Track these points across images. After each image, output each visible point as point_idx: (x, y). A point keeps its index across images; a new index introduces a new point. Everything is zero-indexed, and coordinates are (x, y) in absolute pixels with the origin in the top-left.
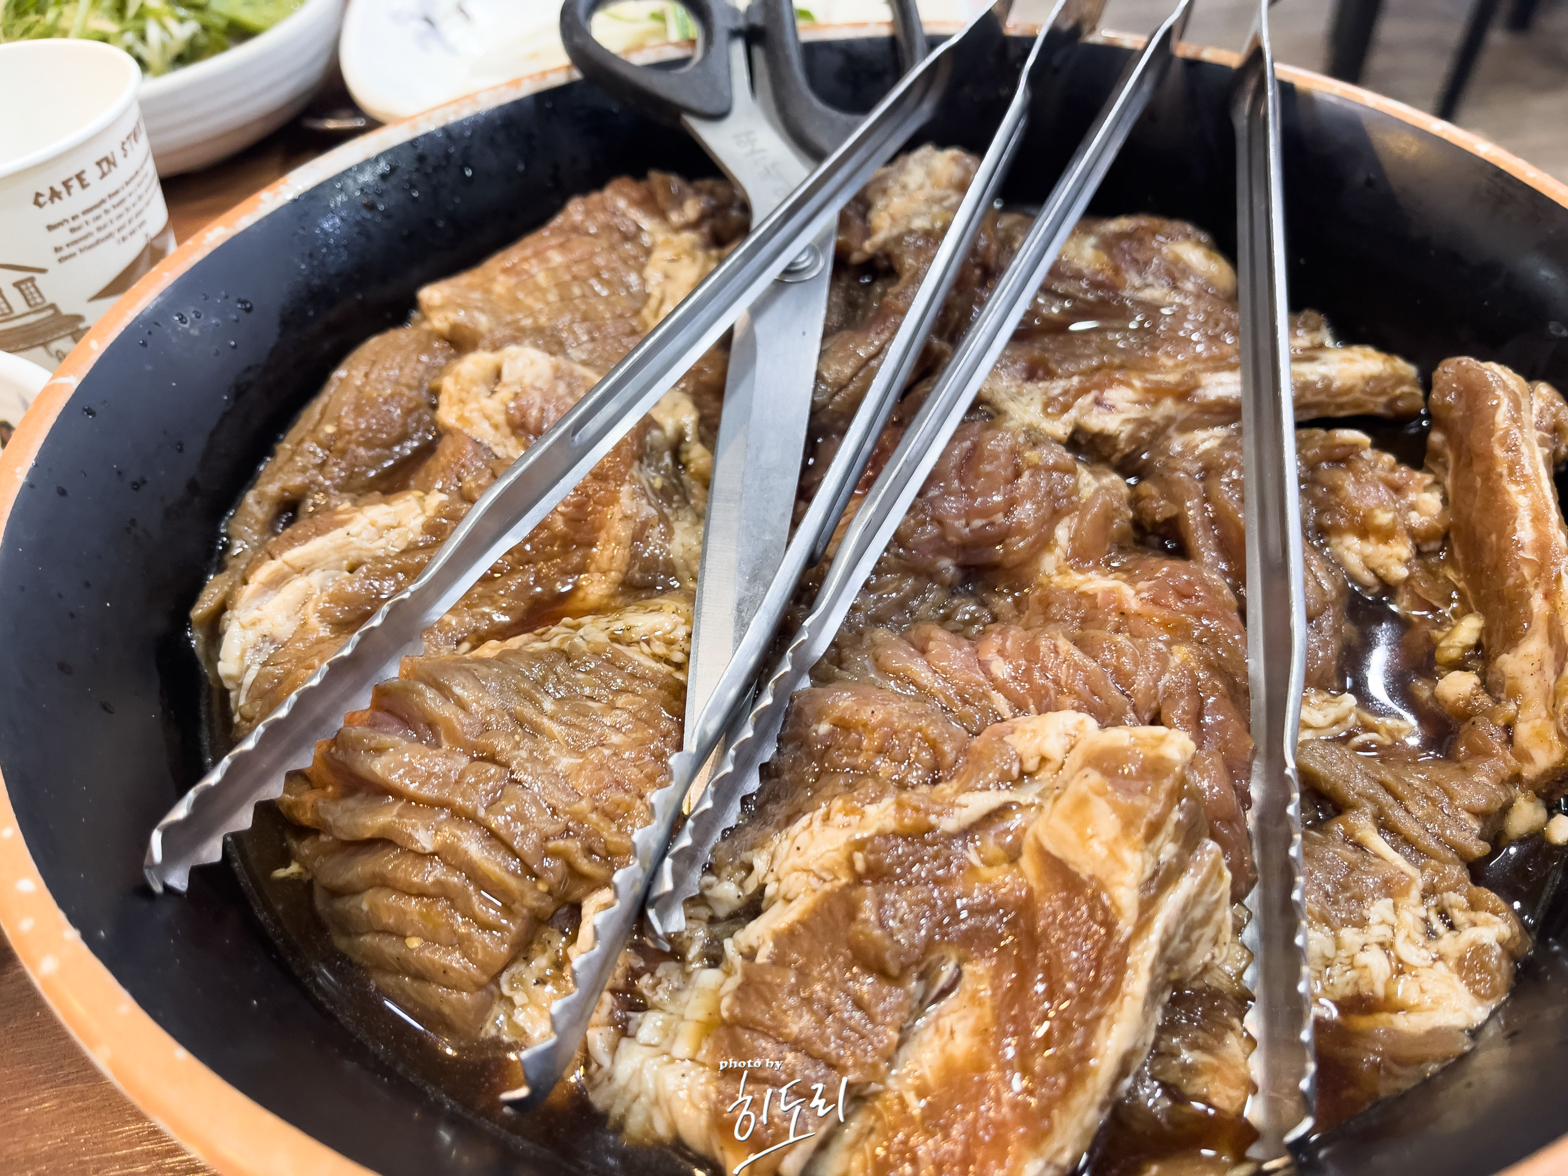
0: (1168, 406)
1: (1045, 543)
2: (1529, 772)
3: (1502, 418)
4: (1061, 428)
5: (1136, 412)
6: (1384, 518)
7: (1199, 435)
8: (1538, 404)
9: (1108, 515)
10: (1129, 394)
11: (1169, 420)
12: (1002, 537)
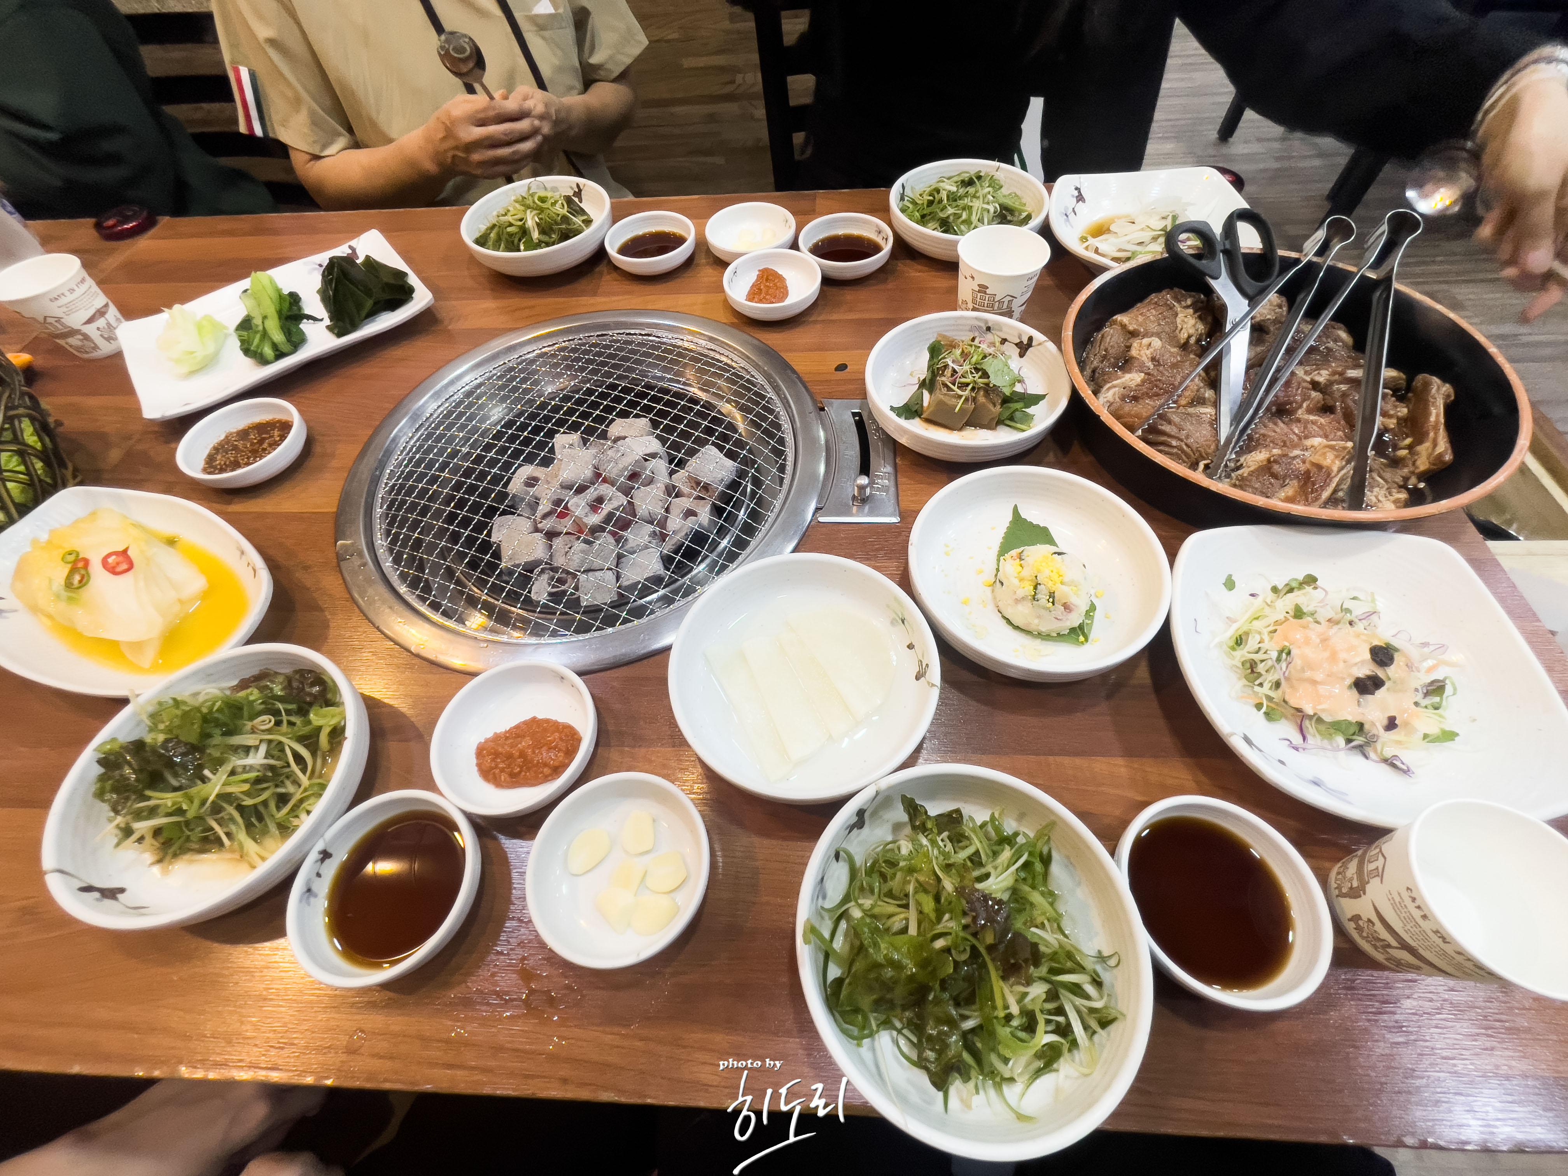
0: (1337, 377)
1: (1301, 406)
2: (1417, 471)
3: (1434, 391)
4: (1308, 379)
5: (1328, 377)
6: (1392, 412)
7: (1342, 386)
8: (1444, 389)
9: (1318, 402)
10: (1327, 372)
11: (1336, 381)
12: (1291, 403)
